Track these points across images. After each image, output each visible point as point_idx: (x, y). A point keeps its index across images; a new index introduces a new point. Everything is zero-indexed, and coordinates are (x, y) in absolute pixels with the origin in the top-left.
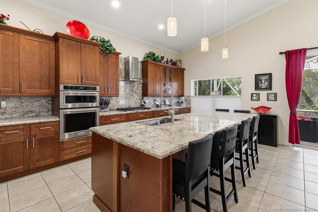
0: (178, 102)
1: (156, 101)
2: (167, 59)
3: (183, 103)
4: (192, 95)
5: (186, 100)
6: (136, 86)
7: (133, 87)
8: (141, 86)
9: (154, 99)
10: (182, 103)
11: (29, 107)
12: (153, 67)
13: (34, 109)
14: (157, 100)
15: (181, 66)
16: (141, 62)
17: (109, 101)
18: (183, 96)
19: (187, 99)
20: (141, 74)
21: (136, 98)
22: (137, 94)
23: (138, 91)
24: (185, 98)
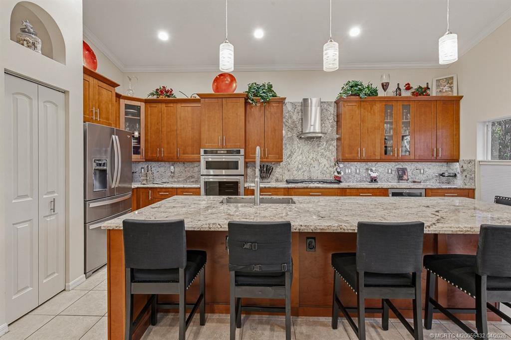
0: (442, 175)
1: (369, 171)
2: (398, 84)
3: (456, 176)
4: (479, 159)
5: (464, 170)
6: (324, 145)
7: (318, 147)
8: (335, 144)
9: (366, 167)
10: (453, 176)
11: (191, 172)
12: (354, 109)
13: (194, 174)
14: (374, 169)
15: (452, 91)
16: (335, 102)
17: (273, 168)
18: (458, 161)
19: (465, 167)
20: (335, 123)
21: (323, 164)
22: (326, 158)
23: (327, 152)
24: (462, 167)
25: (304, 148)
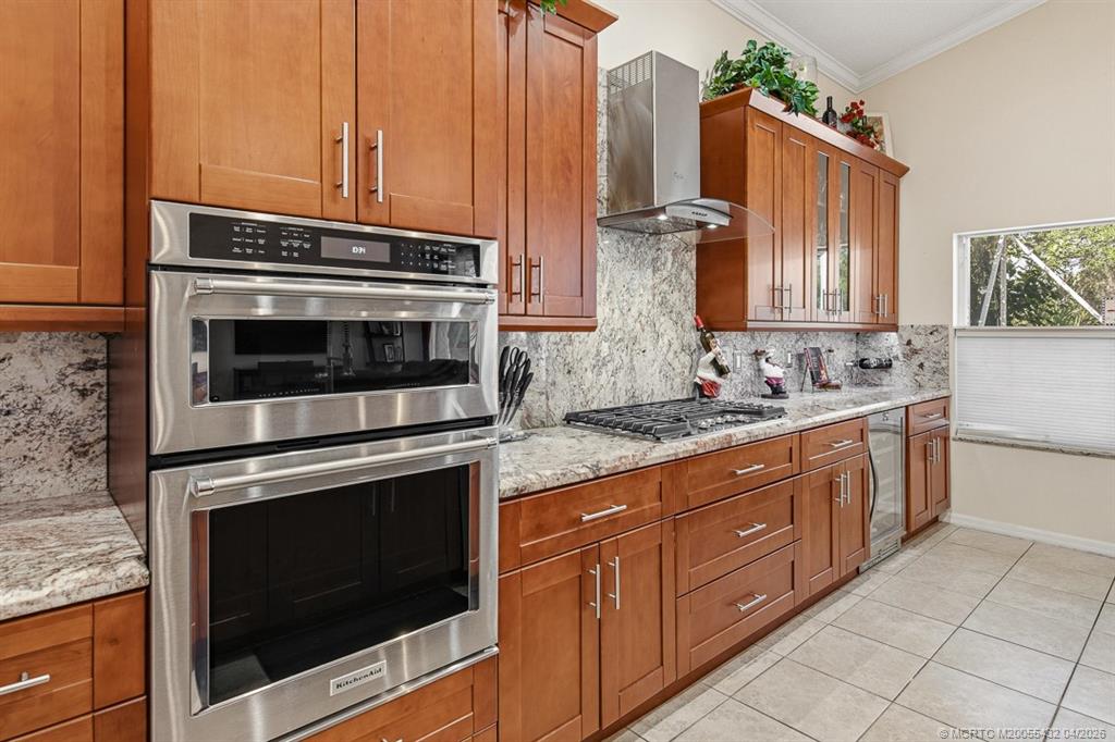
0: (861, 364)
1: (762, 360)
2: (831, 99)
3: (890, 366)
4: (955, 324)
5: (915, 352)
6: (669, 265)
7: (654, 271)
8: (693, 264)
9: (753, 348)
10: (886, 366)
12: (770, 144)
14: (772, 352)
18: (894, 328)
19: (918, 343)
21: (665, 339)
22: (674, 315)
23: (676, 294)
24: (909, 343)
25: (615, 272)
